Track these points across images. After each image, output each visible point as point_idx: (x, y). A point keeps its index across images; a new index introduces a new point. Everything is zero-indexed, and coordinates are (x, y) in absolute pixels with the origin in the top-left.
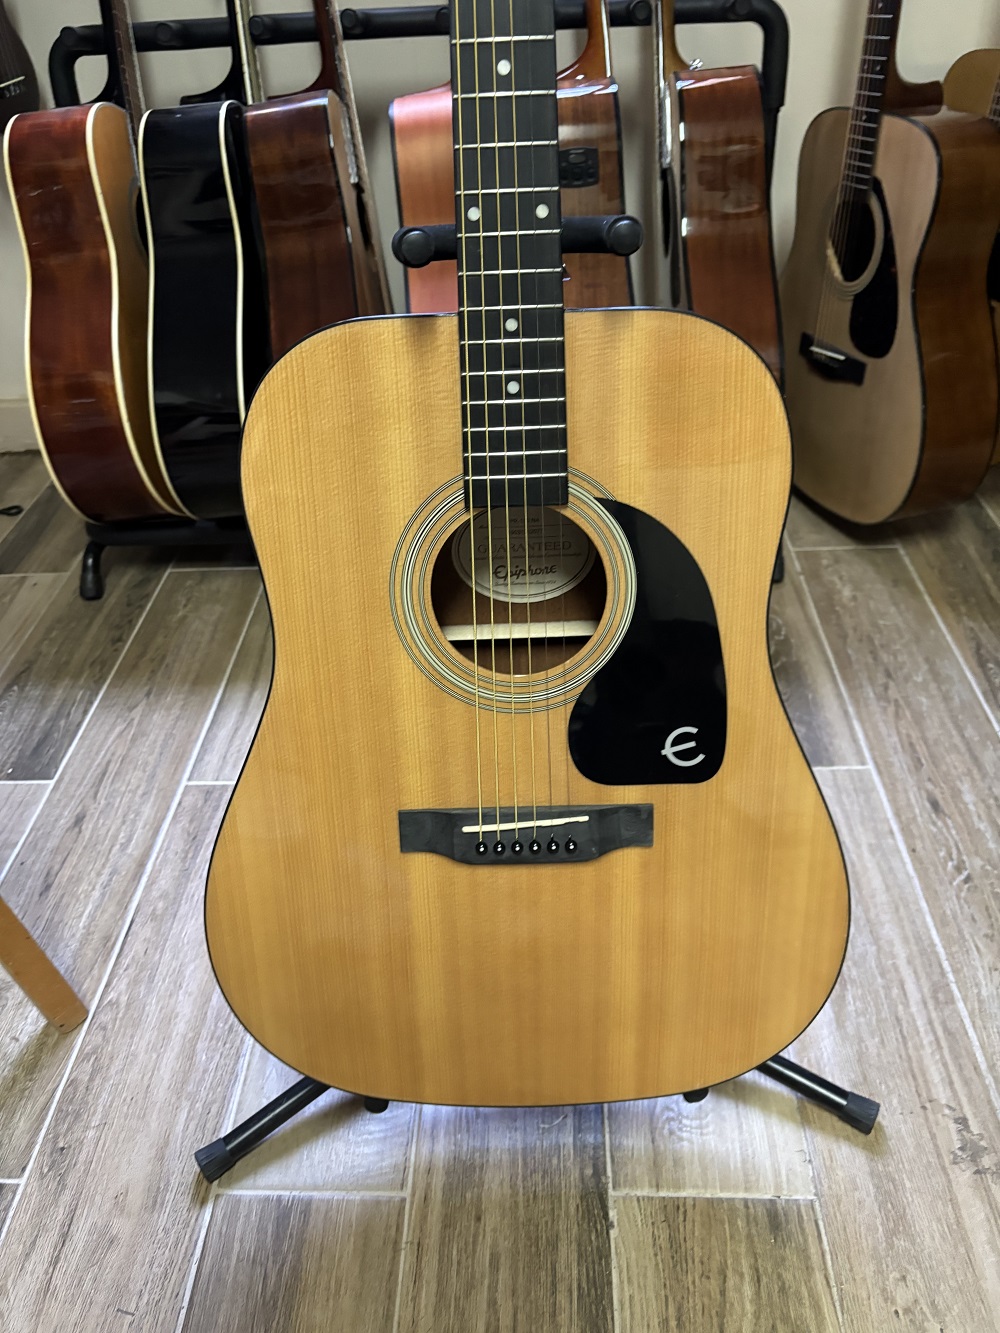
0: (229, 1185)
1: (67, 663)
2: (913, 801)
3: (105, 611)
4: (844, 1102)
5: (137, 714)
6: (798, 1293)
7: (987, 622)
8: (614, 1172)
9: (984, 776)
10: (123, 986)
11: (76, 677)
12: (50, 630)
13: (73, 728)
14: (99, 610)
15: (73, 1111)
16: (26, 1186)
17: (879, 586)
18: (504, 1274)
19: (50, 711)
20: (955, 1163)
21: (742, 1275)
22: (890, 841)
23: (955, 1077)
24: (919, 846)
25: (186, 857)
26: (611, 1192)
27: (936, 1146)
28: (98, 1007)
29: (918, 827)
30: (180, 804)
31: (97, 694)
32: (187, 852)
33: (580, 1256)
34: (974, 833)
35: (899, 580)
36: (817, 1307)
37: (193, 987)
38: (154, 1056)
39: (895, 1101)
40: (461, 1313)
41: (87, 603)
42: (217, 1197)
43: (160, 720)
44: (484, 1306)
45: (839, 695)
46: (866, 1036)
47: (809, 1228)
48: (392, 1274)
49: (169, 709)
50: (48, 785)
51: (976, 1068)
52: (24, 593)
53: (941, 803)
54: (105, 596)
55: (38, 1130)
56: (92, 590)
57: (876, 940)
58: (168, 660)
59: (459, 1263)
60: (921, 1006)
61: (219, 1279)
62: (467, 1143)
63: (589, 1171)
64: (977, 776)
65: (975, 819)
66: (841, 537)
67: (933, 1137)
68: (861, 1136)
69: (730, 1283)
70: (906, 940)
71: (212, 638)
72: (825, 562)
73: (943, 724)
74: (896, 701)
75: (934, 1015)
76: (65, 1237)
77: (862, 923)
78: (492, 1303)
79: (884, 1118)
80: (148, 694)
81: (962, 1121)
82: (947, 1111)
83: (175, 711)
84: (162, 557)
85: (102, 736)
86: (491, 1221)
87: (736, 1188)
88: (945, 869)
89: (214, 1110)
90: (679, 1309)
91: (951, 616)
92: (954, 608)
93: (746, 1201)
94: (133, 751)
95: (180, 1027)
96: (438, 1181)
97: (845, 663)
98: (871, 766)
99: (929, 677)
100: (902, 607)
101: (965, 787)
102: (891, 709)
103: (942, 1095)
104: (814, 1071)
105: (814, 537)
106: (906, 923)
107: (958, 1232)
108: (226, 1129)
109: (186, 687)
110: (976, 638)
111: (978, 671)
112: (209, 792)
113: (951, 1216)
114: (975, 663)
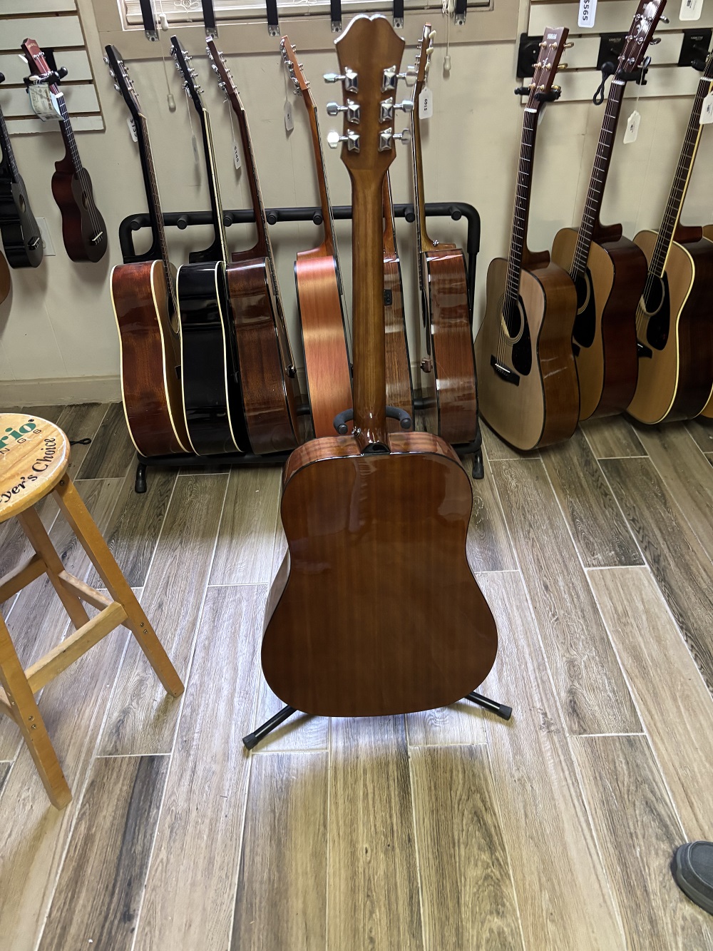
0: (257, 750)
1: (136, 527)
2: (537, 585)
3: (149, 499)
4: (499, 708)
5: (177, 552)
6: (479, 776)
7: (578, 498)
9: (569, 574)
10: (196, 677)
11: (143, 534)
12: (122, 511)
13: (147, 560)
14: (146, 498)
15: (188, 727)
16: (174, 755)
17: (529, 480)
18: (369, 776)
19: (133, 552)
20: (541, 729)
21: (458, 771)
22: (526, 604)
23: (544, 698)
24: (538, 605)
25: (214, 621)
26: (409, 748)
27: (534, 724)
28: (188, 686)
29: (538, 596)
30: (207, 596)
31: (155, 543)
32: (215, 618)
33: (398, 768)
34: (561, 599)
35: (540, 477)
36: (486, 780)
37: (228, 676)
38: (217, 705)
39: (519, 708)
40: (353, 790)
41: (139, 495)
42: (253, 755)
43: (190, 555)
44: (362, 786)
45: (507, 536)
46: (510, 684)
47: (484, 754)
48: (326, 778)
49: (193, 550)
50: (141, 590)
51: (552, 694)
52: (104, 490)
53: (549, 586)
54: (148, 491)
55: (173, 735)
56: (141, 489)
58: (188, 524)
59: (351, 773)
60: (533, 672)
61: (259, 783)
63: (400, 739)
64: (566, 574)
65: (563, 593)
66: (513, 453)
67: (533, 720)
68: (506, 721)
69: (454, 774)
70: (529, 645)
71: (207, 513)
72: (504, 467)
73: (553, 550)
74: (533, 539)
75: (538, 674)
76: (194, 772)
77: (511, 639)
78: (365, 785)
79: (514, 714)
80: (181, 543)
81: (545, 714)
82: (539, 711)
83: (196, 551)
84: (173, 470)
85: (162, 565)
87: (457, 743)
88: (548, 616)
89: (246, 724)
90: (435, 784)
91: (562, 495)
92: (564, 491)
93: (460, 746)
94: (180, 570)
95: (225, 692)
96: (341, 745)
97: (510, 520)
98: (519, 570)
99: (549, 527)
100: (540, 490)
101: (560, 579)
102: (530, 543)
103: (538, 705)
104: (489, 698)
105: (500, 453)
106: (530, 639)
107: (540, 753)
108: (252, 731)
109: (199, 538)
110: (573, 507)
111: (572, 523)
112: (219, 590)
113: (538, 748)
114: (570, 519)
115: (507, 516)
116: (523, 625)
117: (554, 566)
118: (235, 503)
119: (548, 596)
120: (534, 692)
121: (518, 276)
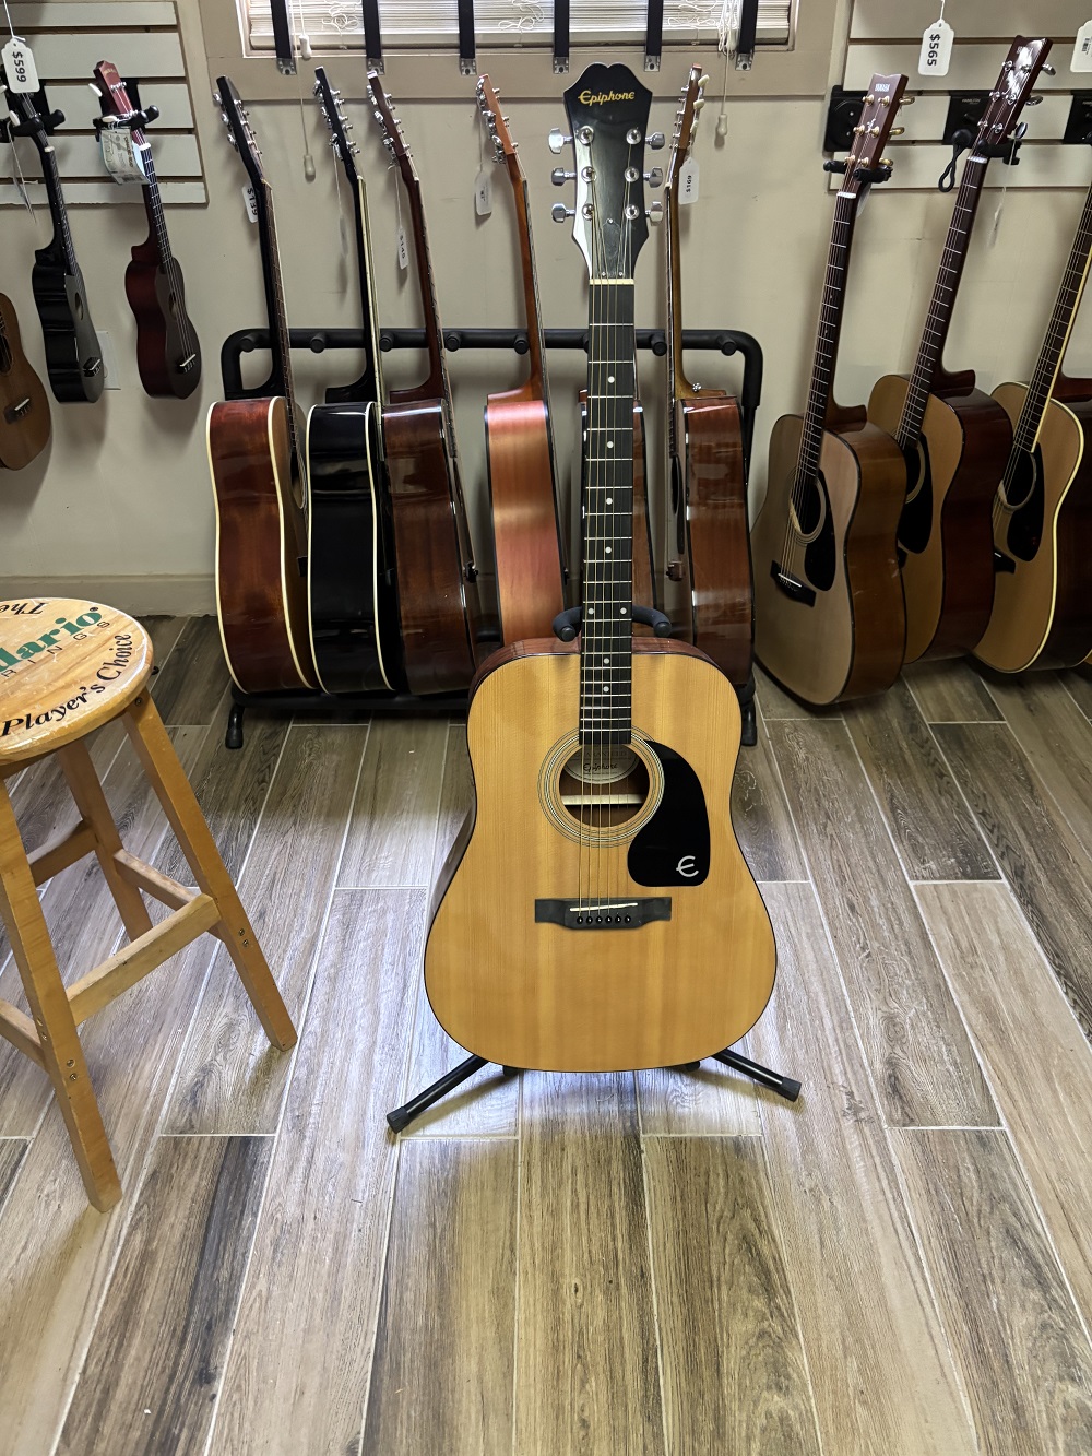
0: (408, 1134)
1: (226, 799)
2: (838, 904)
3: (247, 759)
4: (780, 1083)
5: (289, 838)
6: (750, 1183)
7: (900, 779)
8: (643, 1125)
9: (886, 889)
10: (316, 1022)
11: (236, 809)
12: (205, 773)
13: (242, 849)
14: (242, 757)
15: (302, 1096)
16: (280, 1136)
17: (826, 750)
18: (580, 1177)
19: (222, 836)
20: (844, 1116)
21: (718, 1175)
22: (821, 931)
23: (848, 1070)
24: (839, 934)
25: (344, 941)
26: (641, 1134)
27: (834, 1108)
28: (303, 1035)
29: (839, 920)
30: (333, 902)
31: (255, 823)
32: (345, 936)
33: (625, 1167)
34: (875, 926)
35: (842, 746)
36: (760, 1189)
37: (364, 1022)
39: (812, 1084)
41: (231, 751)
42: (401, 1141)
43: (307, 843)
44: (570, 1193)
45: (792, 831)
47: (758, 1151)
48: (514, 1178)
49: (312, 834)
51: (862, 1065)
52: (178, 742)
53: (856, 906)
54: (244, 746)
55: (279, 1107)
56: (234, 743)
57: (808, 993)
58: (305, 797)
59: (553, 1172)
60: (832, 1031)
61: (410, 1182)
62: (554, 1111)
63: (628, 1124)
64: (881, 889)
65: (877, 917)
66: (801, 710)
67: (833, 1102)
68: (790, 1103)
69: (712, 1178)
70: (826, 992)
71: (334, 782)
72: (787, 730)
73: (862, 853)
74: (832, 836)
75: (839, 1035)
76: (310, 1162)
77: (799, 983)
78: (574, 1191)
79: (804, 1092)
80: (295, 824)
81: (851, 1094)
82: (842, 1089)
83: (318, 836)
84: (283, 716)
85: (266, 854)
86: (570, 1151)
87: (716, 1132)
88: (854, 949)
89: (391, 1094)
90: (682, 1191)
91: (875, 774)
92: (878, 768)
93: (721, 1138)
94: (292, 865)
95: (361, 1046)
96: (537, 1130)
97: (797, 807)
98: (811, 881)
99: (856, 819)
100: (841, 766)
101: (873, 896)
102: (828, 842)
103: (840, 1080)
104: (766, 1067)
105: (780, 709)
106: (827, 982)
107: (843, 1152)
108: (401, 1104)
109: (322, 818)
110: (891, 791)
111: (890, 814)
112: (353, 894)
113: (840, 1145)
114: (887, 808)
115: (791, 801)
116: (817, 962)
117: (863, 876)
118: (378, 768)
119: (854, 920)
120: (833, 1061)
121: (819, 441)
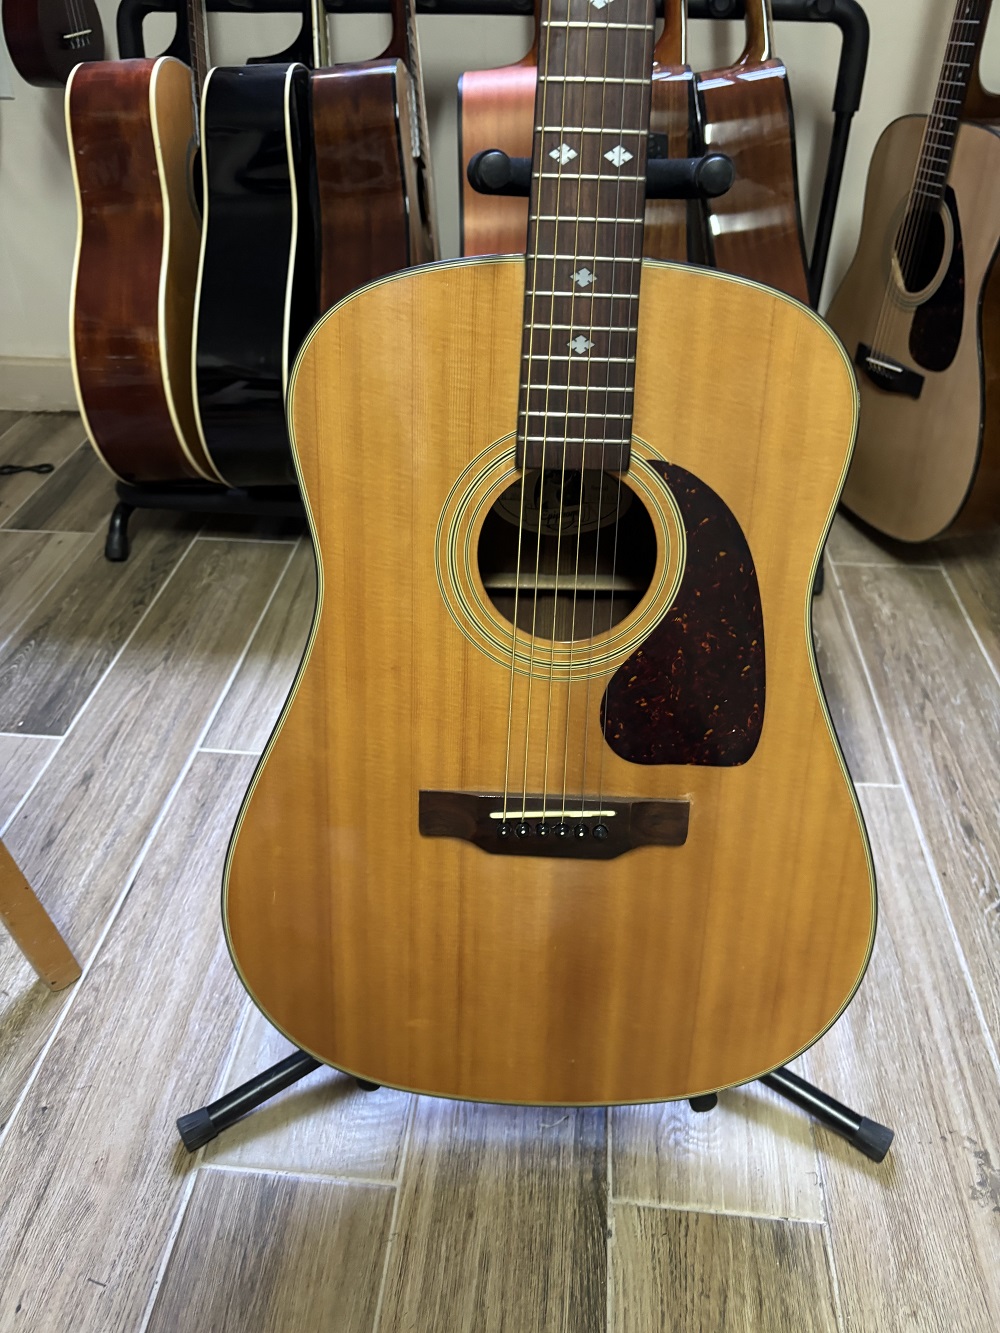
0: (214, 1158)
1: (86, 621)
2: (946, 822)
3: (129, 573)
4: (856, 1127)
5: (153, 677)
6: (802, 1320)
8: (614, 1178)
11: (95, 635)
12: (71, 588)
13: (87, 686)
14: (125, 570)
15: (58, 1071)
16: (4, 1144)
17: (919, 606)
19: (65, 667)
20: (973, 1197)
21: (743, 1297)
22: (921, 863)
23: (978, 1110)
24: (950, 870)
25: (192, 824)
26: (610, 1199)
27: (955, 1179)
28: (92, 967)
29: (950, 849)
30: (190, 770)
31: (115, 654)
32: (194, 819)
33: (575, 1262)
35: (943, 601)
38: (146, 1021)
39: (914, 1130)
40: (446, 1312)
41: (111, 564)
42: (200, 1171)
43: (177, 684)
44: (471, 1307)
45: (876, 713)
46: (886, 1060)
47: (817, 1254)
48: (377, 1265)
49: (186, 674)
50: (58, 741)
52: (48, 550)
53: (975, 827)
54: (130, 559)
55: (20, 1088)
56: (118, 552)
57: (901, 963)
58: (190, 625)
59: (447, 1259)
60: (946, 1033)
61: (196, 1256)
62: (464, 1134)
63: (589, 1176)
66: (882, 554)
67: (952, 1169)
68: (872, 1164)
69: (731, 1303)
70: (932, 965)
71: (235, 608)
72: (865, 578)
73: (979, 749)
74: (932, 722)
75: (958, 1044)
76: (39, 1200)
77: (887, 944)
78: (480, 1305)
79: (900, 1147)
80: (166, 659)
81: (984, 1155)
82: (967, 1144)
83: (193, 678)
84: (190, 524)
85: (116, 697)
86: (483, 1218)
87: (742, 1206)
88: (976, 896)
89: (204, 1081)
90: (676, 1327)
93: (751, 1220)
94: (147, 714)
96: (431, 1172)
97: (881, 681)
98: (903, 785)
99: (967, 700)
100: (943, 629)
102: (927, 730)
103: (963, 1126)
104: (831, 1094)
105: (855, 553)
106: (933, 948)
109: (206, 654)
112: (221, 760)
113: (968, 1253)
115: (872, 670)
116: (916, 911)
117: (984, 785)
118: (296, 596)
119: (973, 849)
120: (950, 1090)
